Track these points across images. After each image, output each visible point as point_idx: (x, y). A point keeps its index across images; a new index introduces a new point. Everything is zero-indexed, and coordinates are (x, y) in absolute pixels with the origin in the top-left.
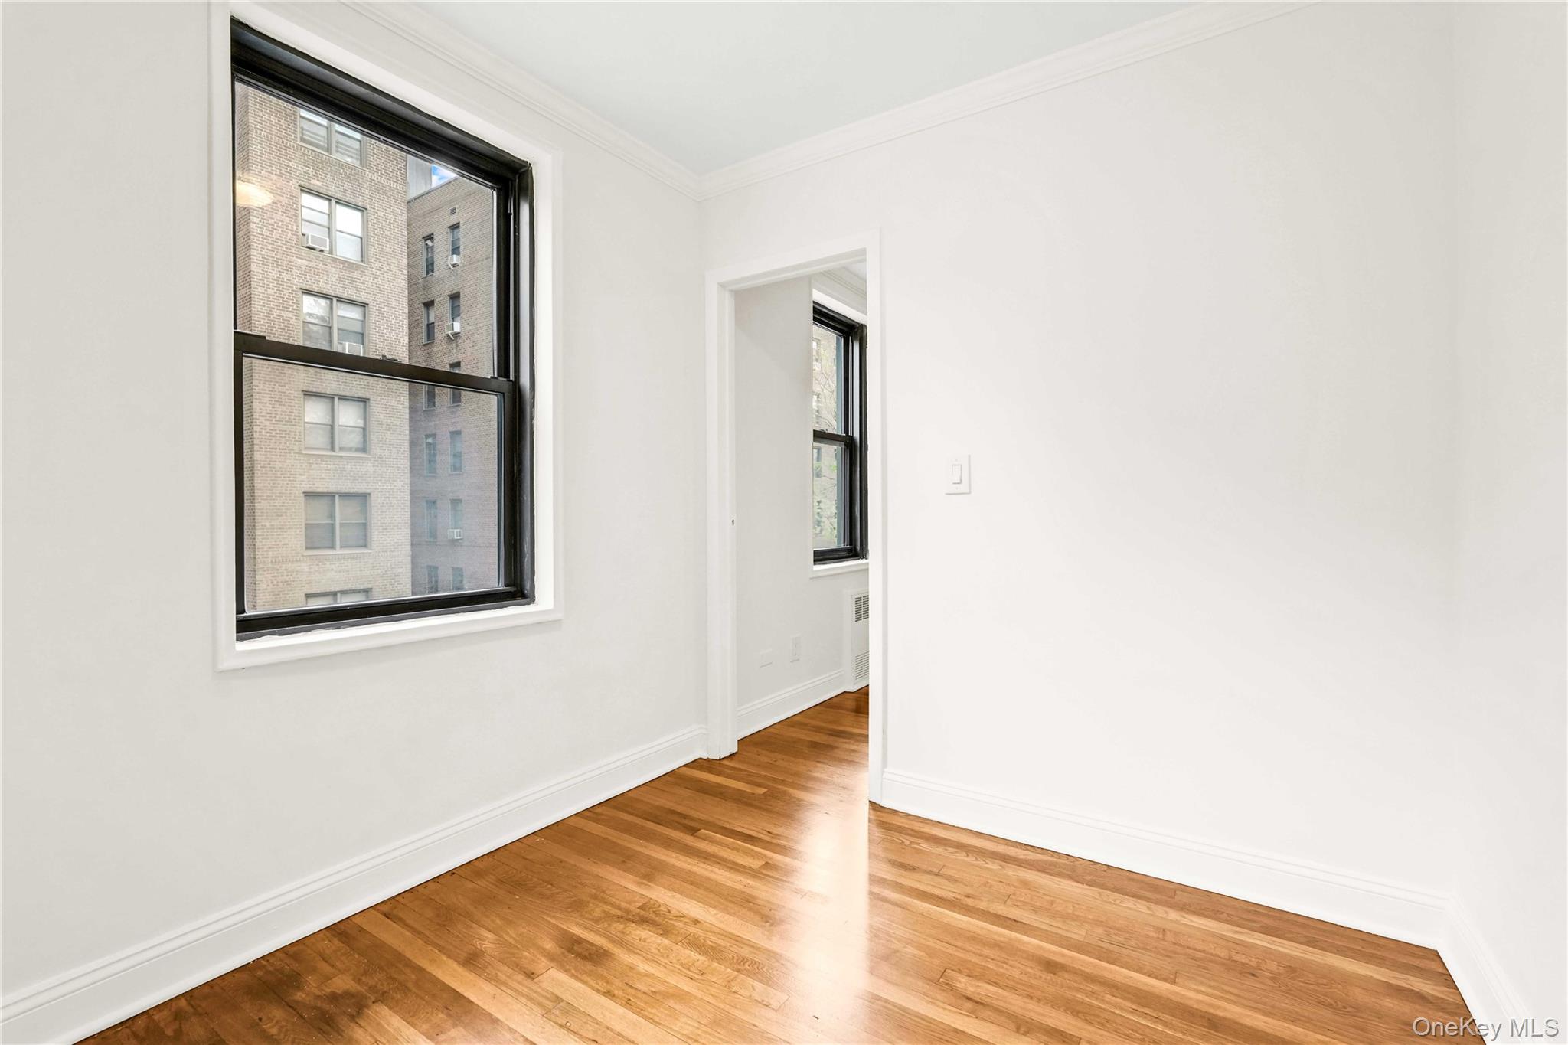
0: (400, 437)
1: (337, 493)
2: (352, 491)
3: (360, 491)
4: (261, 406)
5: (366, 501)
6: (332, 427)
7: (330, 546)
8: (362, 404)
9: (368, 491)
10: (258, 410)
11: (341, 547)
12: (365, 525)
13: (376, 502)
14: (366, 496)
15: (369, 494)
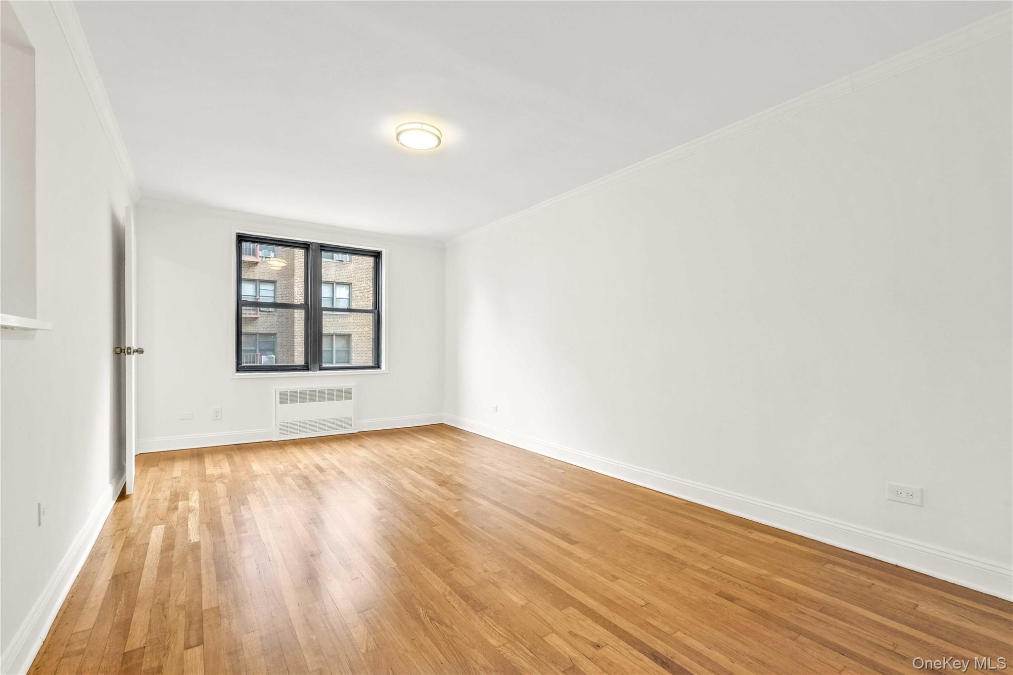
0: (367, 303)
1: (334, 334)
2: (342, 333)
3: (346, 333)
4: (298, 289)
5: (349, 338)
6: (333, 299)
7: (330, 361)
8: (348, 286)
9: (350, 333)
10: (297, 292)
11: (336, 363)
12: (348, 351)
13: (354, 338)
14: (349, 336)
15: (351, 334)
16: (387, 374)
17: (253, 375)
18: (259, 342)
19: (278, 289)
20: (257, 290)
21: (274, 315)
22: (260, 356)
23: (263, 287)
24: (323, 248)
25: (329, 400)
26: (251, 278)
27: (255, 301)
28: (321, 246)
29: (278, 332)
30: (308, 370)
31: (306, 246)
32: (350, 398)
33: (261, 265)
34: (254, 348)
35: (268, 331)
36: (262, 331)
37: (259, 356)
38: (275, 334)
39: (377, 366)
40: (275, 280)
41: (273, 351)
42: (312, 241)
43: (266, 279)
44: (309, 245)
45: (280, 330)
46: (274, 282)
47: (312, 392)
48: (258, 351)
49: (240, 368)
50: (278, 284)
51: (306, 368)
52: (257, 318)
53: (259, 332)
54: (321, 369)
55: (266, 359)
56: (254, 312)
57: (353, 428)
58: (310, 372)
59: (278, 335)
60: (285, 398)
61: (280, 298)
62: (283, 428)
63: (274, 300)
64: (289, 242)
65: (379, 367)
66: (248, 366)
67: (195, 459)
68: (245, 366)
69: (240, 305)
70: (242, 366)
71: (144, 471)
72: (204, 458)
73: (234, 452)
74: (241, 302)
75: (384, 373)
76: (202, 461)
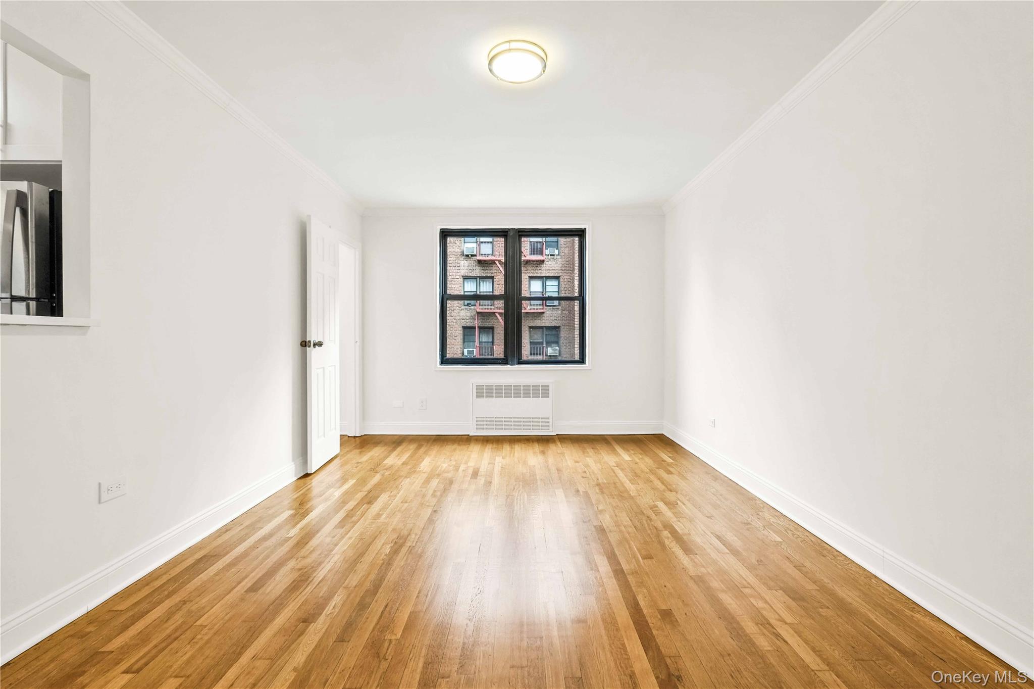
18: (546, 334)
19: (562, 284)
20: (544, 286)
21: (558, 309)
22: (547, 348)
23: (549, 283)
25: (534, 396)
26: (539, 275)
27: (541, 296)
28: (519, 232)
29: (561, 325)
30: (506, 364)
31: (503, 233)
32: (548, 396)
33: (547, 263)
34: (541, 341)
35: (553, 324)
36: (548, 324)
37: (545, 348)
38: (558, 327)
40: (559, 275)
41: (557, 343)
43: (551, 275)
44: (507, 232)
45: (564, 322)
46: (557, 278)
47: (499, 388)
48: (544, 343)
49: (445, 361)
50: (561, 279)
51: (504, 361)
52: (543, 313)
53: (546, 325)
54: (521, 362)
55: (551, 351)
56: (541, 307)
57: (550, 430)
58: (508, 366)
59: (562, 328)
60: (483, 392)
61: (563, 292)
62: (480, 423)
63: (558, 294)
64: (488, 232)
65: (583, 362)
66: (451, 359)
67: (393, 446)
68: (449, 359)
69: (445, 299)
70: (446, 359)
71: (348, 452)
72: (400, 445)
73: (428, 443)
74: (445, 296)
75: (590, 368)
76: (394, 449)
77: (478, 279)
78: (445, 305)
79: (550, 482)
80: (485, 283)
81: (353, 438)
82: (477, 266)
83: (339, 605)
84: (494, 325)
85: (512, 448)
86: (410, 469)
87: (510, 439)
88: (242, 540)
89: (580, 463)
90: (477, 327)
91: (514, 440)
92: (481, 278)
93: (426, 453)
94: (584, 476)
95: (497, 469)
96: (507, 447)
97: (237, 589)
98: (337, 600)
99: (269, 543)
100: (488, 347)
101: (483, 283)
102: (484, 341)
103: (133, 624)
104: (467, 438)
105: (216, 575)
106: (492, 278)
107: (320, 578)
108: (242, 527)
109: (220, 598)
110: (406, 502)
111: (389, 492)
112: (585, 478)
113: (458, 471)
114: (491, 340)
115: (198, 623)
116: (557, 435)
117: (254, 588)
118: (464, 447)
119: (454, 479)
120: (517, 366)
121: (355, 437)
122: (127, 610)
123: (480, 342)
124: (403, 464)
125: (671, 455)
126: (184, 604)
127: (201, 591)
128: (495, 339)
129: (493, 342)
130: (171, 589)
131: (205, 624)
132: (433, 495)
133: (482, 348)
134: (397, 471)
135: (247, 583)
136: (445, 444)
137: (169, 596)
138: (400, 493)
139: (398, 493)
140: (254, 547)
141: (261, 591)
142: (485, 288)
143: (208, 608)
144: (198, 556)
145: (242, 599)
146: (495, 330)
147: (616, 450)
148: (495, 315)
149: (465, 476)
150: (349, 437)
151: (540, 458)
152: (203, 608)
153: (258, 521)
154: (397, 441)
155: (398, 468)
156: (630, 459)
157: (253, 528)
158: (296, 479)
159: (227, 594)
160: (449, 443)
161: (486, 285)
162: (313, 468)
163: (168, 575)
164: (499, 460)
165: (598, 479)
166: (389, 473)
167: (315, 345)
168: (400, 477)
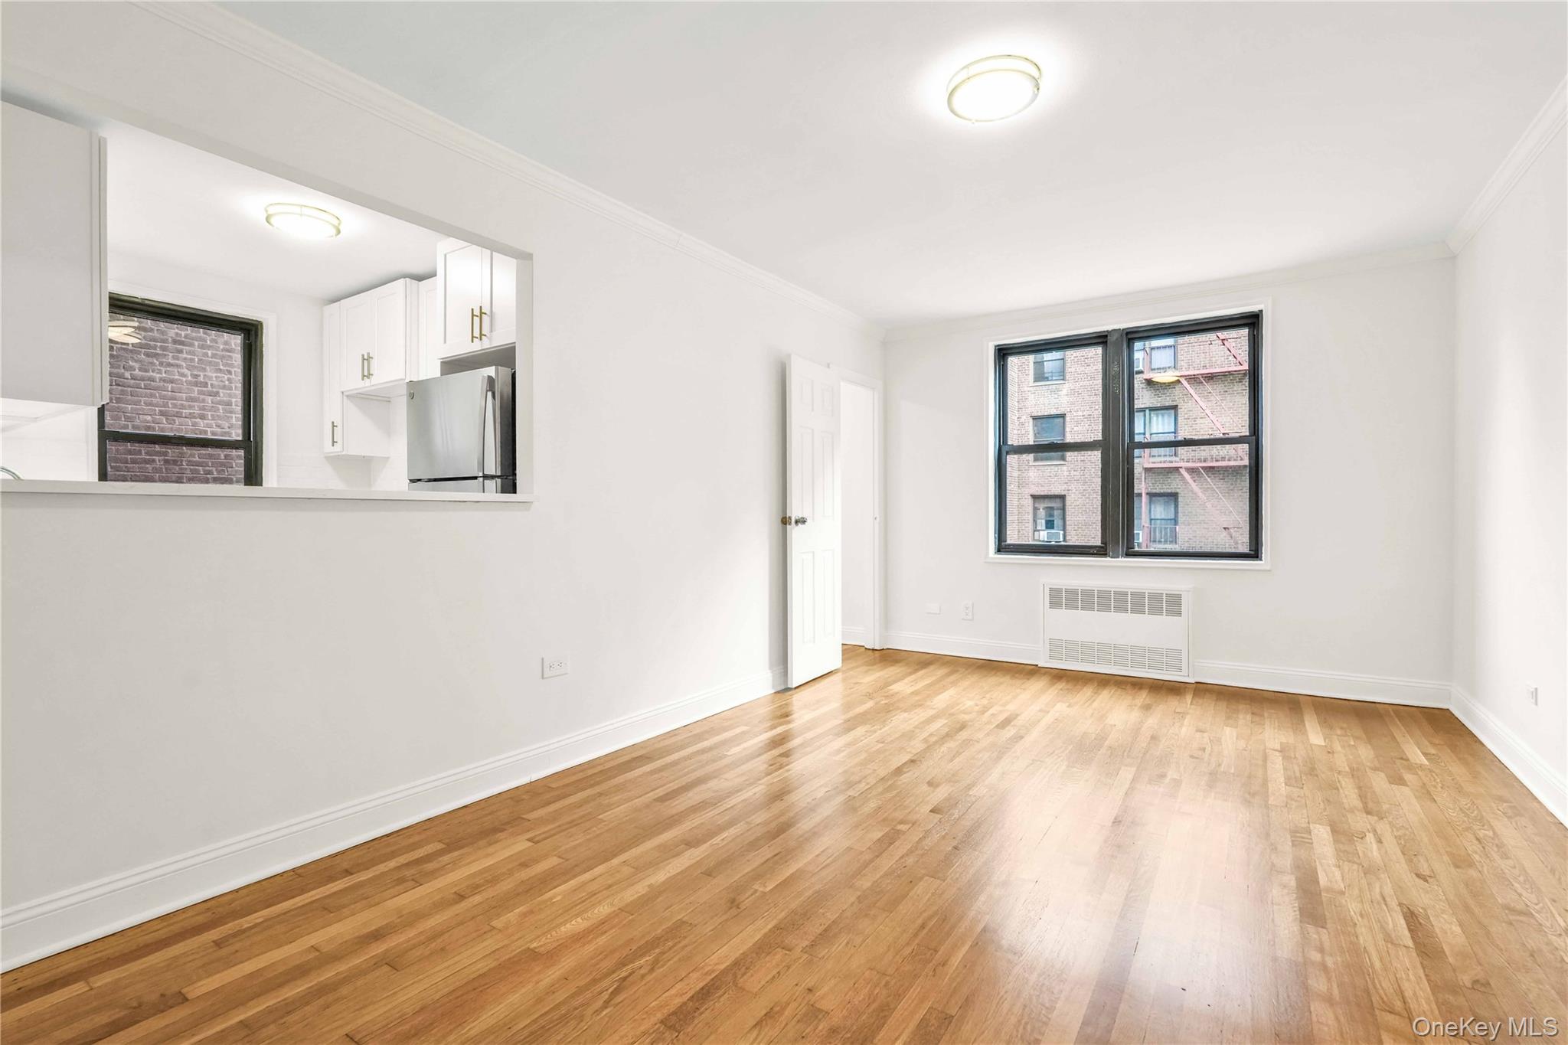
16: (1269, 571)
17: (1024, 559)
24: (1132, 336)
25: (1152, 612)
28: (1127, 334)
30: (1105, 555)
31: (1100, 339)
32: (1178, 613)
39: (1255, 554)
42: (1110, 328)
44: (1106, 336)
49: (1002, 547)
51: (1101, 551)
54: (1130, 553)
57: (1185, 672)
58: (1108, 559)
60: (1058, 599)
62: (1055, 647)
64: (1075, 340)
65: (1257, 557)
66: (1014, 545)
67: (917, 667)
68: (1009, 545)
69: (1004, 453)
70: (1006, 545)
71: (852, 669)
72: (925, 668)
73: (967, 669)
74: (1005, 449)
75: (1268, 568)
76: (916, 671)
77: (1147, 411)
78: (1004, 461)
79: (1123, 753)
80: (1160, 417)
81: (870, 652)
82: (1145, 390)
83: (730, 839)
84: (1178, 490)
85: (1095, 693)
86: (919, 700)
87: (1102, 680)
88: (682, 748)
89: (1206, 735)
90: (1144, 495)
91: (1104, 681)
92: (1152, 409)
93: (954, 684)
94: (1195, 755)
95: (1048, 719)
96: (1088, 691)
97: (648, 795)
98: (732, 832)
99: (704, 757)
100: (1166, 528)
101: (1157, 416)
102: (1158, 517)
103: (554, 802)
104: (1032, 670)
105: (640, 776)
106: (1175, 408)
107: (729, 806)
108: (690, 734)
109: (629, 800)
110: (882, 743)
111: (869, 726)
112: (1197, 758)
113: (983, 714)
114: (1173, 517)
115: (600, 817)
116: (1197, 683)
117: (662, 799)
118: (1018, 682)
119: (970, 723)
120: (1123, 559)
121: (873, 650)
122: (557, 788)
123: (1151, 520)
124: (913, 693)
125: (1433, 751)
126: (599, 796)
127: (619, 788)
128: (1180, 514)
129: (1175, 521)
130: (598, 779)
131: (605, 819)
132: (925, 740)
133: (1155, 529)
134: (899, 701)
135: (660, 792)
136: (993, 673)
137: (592, 786)
138: (883, 730)
139: (880, 729)
140: (689, 757)
141: (667, 803)
142: (1160, 426)
143: (615, 806)
144: (635, 755)
145: (648, 806)
146: (1180, 499)
147: (1304, 725)
148: (1180, 474)
149: (989, 722)
150: (866, 649)
151: (1135, 715)
152: (612, 805)
153: (707, 732)
154: (925, 661)
155: (903, 697)
156: (1324, 744)
157: (699, 737)
158: (773, 691)
159: (637, 798)
160: (998, 673)
161: (1163, 420)
162: (794, 682)
163: (602, 766)
164: (1061, 708)
165: (1220, 765)
166: (886, 702)
167: (797, 522)
168: (898, 708)
